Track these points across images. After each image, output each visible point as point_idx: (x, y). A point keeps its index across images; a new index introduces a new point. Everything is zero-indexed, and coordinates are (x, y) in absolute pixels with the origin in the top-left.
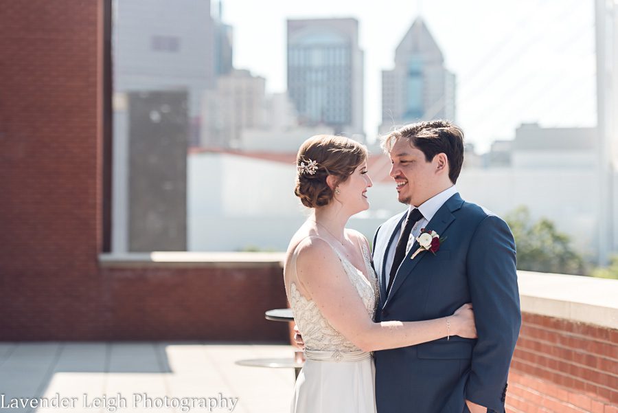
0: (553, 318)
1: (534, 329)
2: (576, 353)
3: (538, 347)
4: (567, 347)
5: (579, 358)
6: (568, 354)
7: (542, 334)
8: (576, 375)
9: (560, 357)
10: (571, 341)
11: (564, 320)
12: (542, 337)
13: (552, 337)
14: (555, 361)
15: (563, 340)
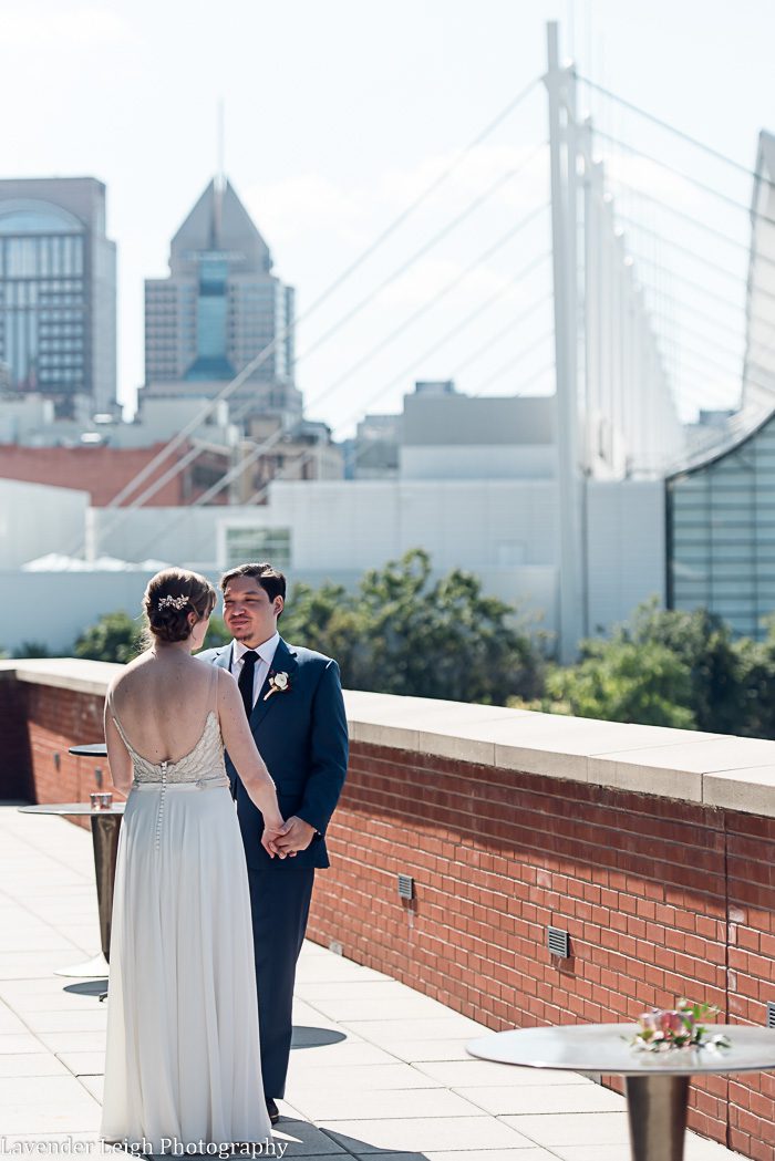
0: (403, 750)
1: (382, 763)
2: (426, 790)
3: (387, 786)
4: (417, 784)
5: (429, 795)
6: (418, 793)
7: (391, 771)
8: (428, 817)
9: (410, 796)
10: (421, 777)
11: (414, 753)
12: (391, 774)
13: (402, 774)
14: (406, 801)
15: (414, 776)
